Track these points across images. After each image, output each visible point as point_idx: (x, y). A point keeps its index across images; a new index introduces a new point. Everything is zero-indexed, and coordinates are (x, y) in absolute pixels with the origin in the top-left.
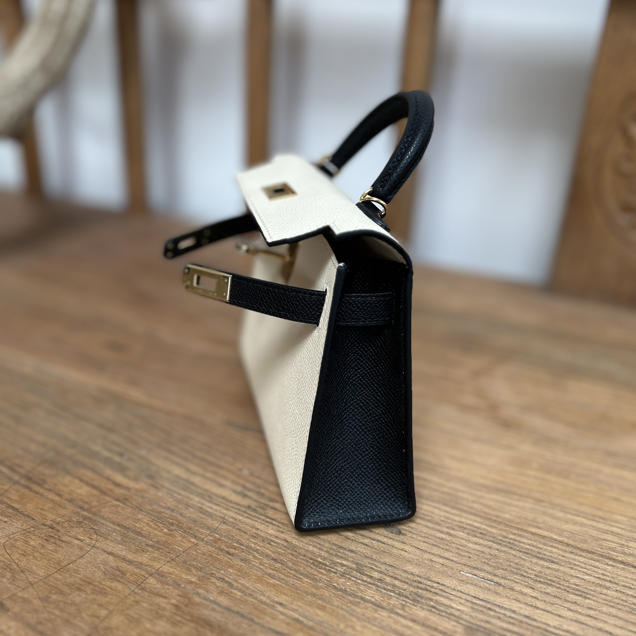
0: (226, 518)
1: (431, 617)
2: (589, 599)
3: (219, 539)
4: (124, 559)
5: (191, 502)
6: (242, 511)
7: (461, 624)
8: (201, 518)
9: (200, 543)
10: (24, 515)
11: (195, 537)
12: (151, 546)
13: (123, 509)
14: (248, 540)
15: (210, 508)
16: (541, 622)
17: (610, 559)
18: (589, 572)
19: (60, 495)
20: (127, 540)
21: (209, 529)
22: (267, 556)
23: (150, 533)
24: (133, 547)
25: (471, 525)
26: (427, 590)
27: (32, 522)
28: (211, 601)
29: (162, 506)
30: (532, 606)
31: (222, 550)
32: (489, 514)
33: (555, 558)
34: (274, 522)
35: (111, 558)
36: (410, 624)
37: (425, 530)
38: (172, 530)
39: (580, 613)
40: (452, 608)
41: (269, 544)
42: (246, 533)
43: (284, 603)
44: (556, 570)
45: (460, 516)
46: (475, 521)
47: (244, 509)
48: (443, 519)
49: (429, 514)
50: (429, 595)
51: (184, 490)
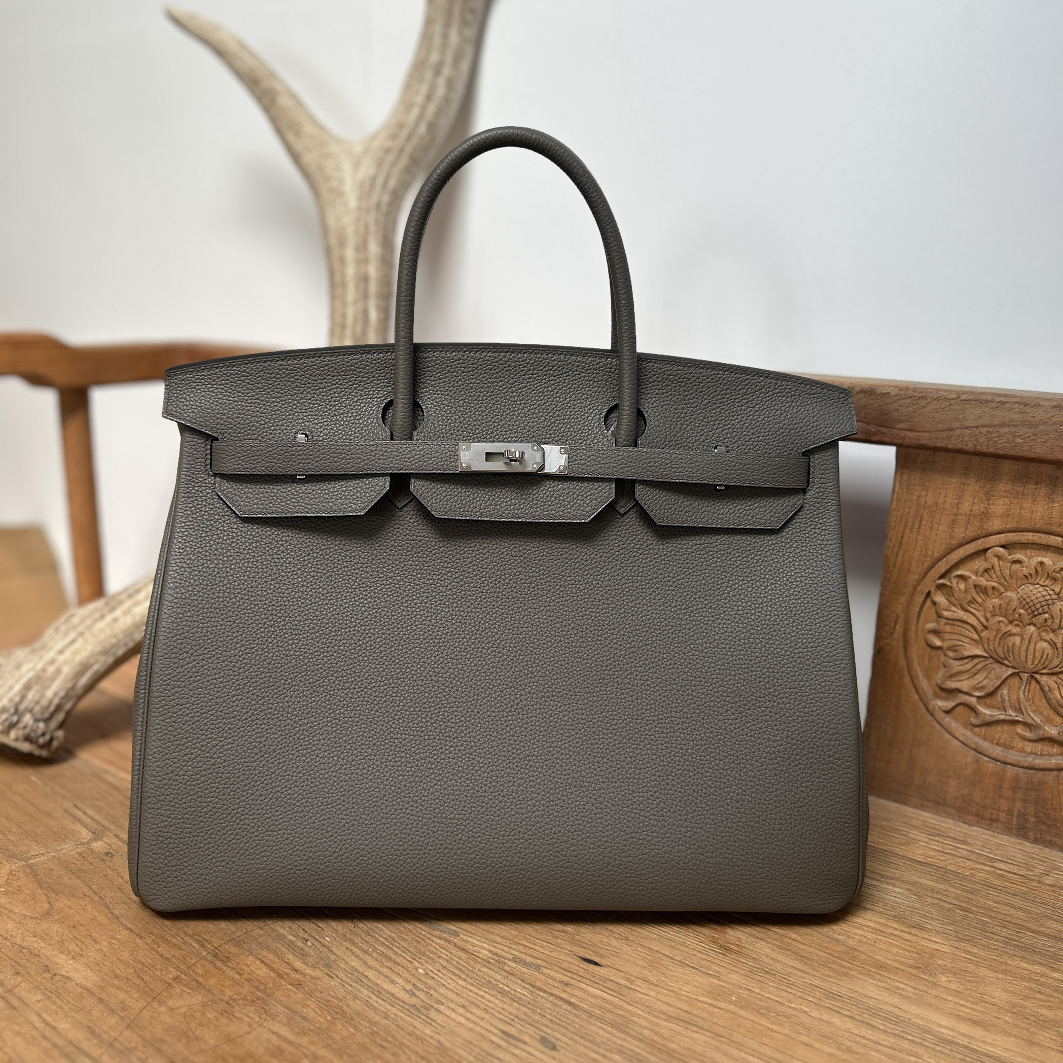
0: (389, 1013)
3: (376, 1032)
4: (285, 1040)
5: (358, 994)
6: (406, 1009)
8: (365, 1010)
9: (358, 1033)
10: (204, 988)
11: (355, 1027)
12: (312, 1031)
13: (295, 993)
14: (403, 1036)
15: (377, 1002)
19: (240, 974)
20: (292, 1022)
21: (369, 1021)
22: (416, 1053)
23: (314, 1018)
24: (296, 1029)
25: (630, 1050)
27: (211, 997)
29: (331, 996)
31: (375, 1042)
32: (657, 1042)
34: (433, 1023)
35: (274, 1038)
37: (581, 1049)
38: (335, 1019)
41: (422, 1042)
42: (402, 1029)
45: (624, 1040)
46: (638, 1047)
47: (408, 1007)
48: (604, 1040)
49: (593, 1034)
51: (357, 982)
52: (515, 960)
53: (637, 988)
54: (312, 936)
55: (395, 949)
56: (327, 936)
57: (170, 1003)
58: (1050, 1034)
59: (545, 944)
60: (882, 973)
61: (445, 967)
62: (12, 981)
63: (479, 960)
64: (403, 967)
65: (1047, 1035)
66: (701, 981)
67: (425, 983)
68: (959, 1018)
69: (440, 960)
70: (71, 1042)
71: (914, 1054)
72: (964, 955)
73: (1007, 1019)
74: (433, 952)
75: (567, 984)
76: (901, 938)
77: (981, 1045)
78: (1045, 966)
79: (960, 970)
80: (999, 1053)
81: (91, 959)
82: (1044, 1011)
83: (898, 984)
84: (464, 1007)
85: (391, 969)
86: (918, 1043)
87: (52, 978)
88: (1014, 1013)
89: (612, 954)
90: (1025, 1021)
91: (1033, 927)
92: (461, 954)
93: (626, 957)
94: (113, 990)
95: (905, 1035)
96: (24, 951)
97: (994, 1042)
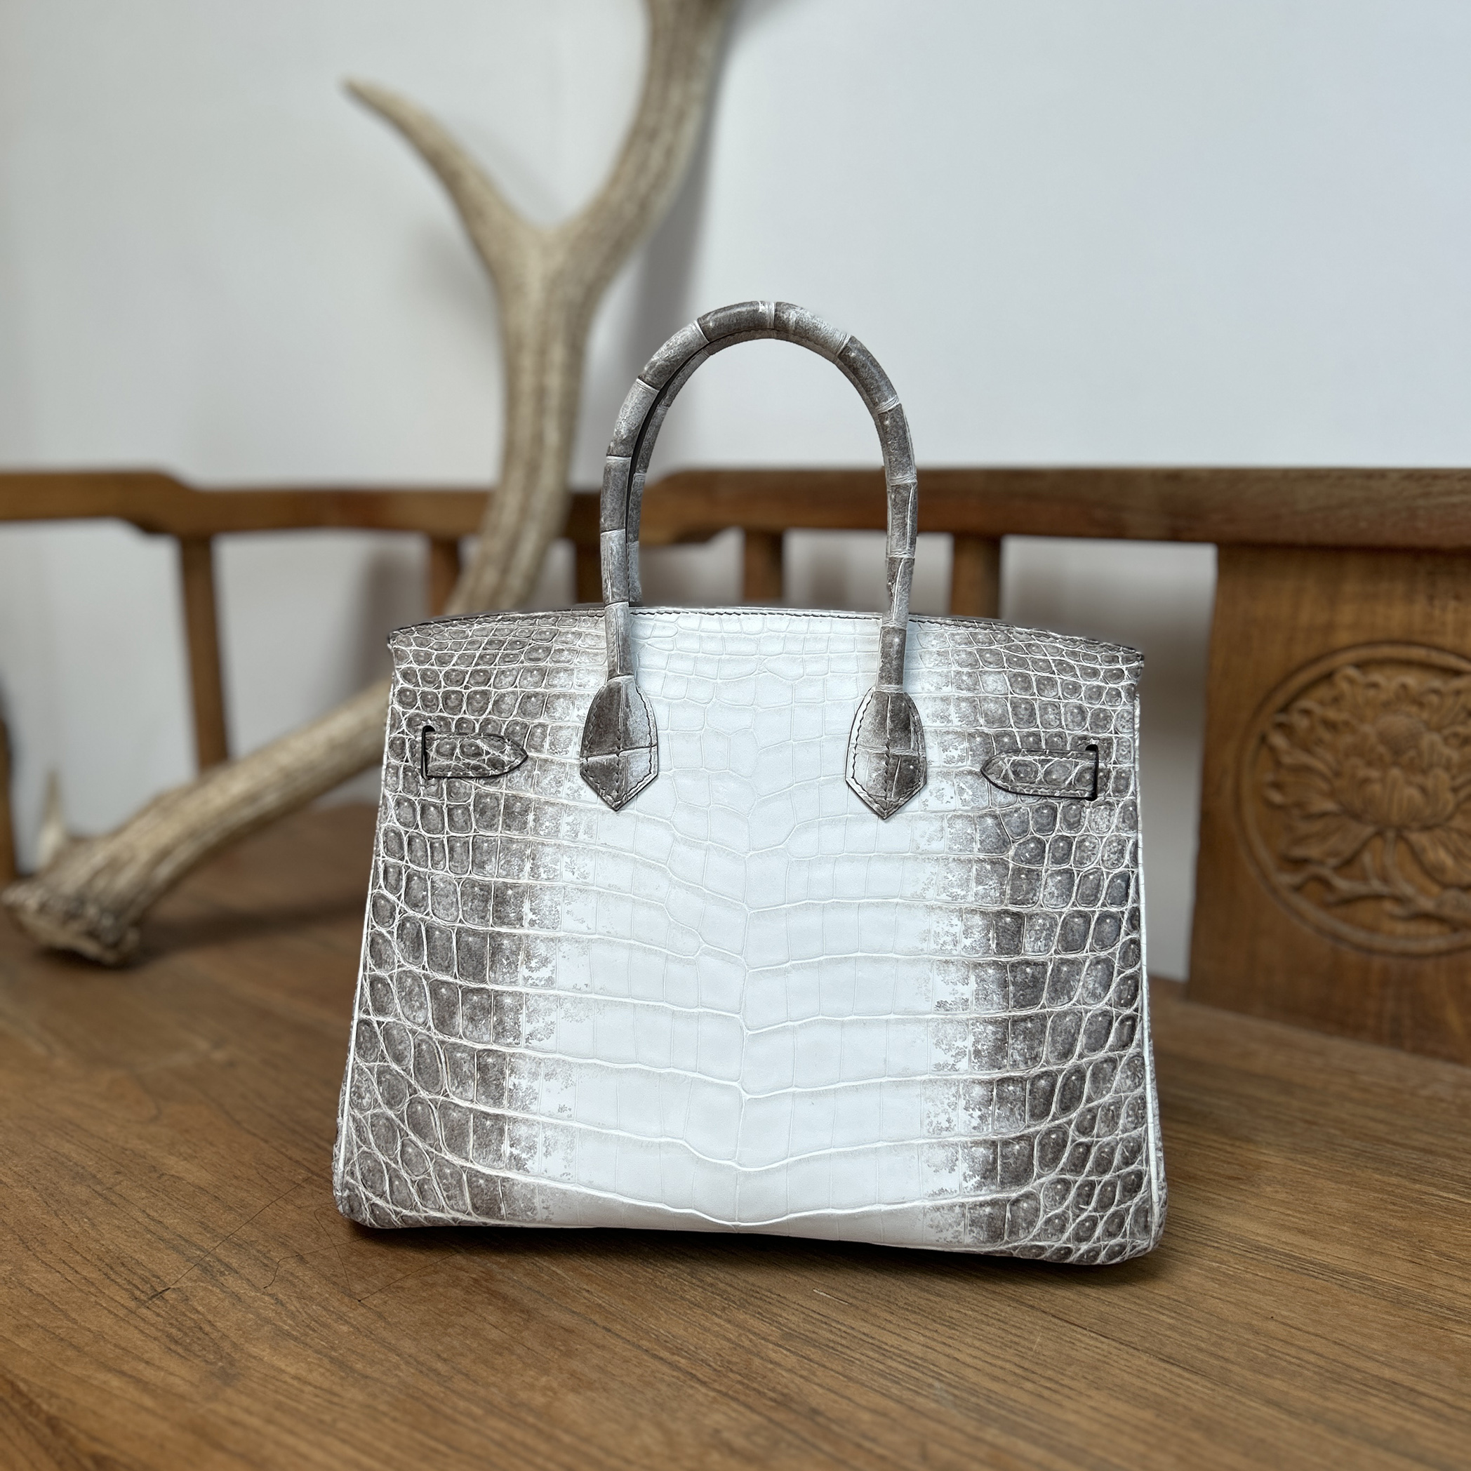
1: (752, 1321)
2: (957, 1330)
7: (782, 1330)
16: (879, 1340)
17: (1017, 1301)
18: (977, 1308)
26: (761, 1299)
28: (514, 1280)
30: (879, 1327)
33: (944, 1292)
36: (723, 1323)
39: (934, 1340)
40: (781, 1316)
43: (593, 1290)
44: (936, 1302)
50: (759, 1303)
57: (298, 1202)
58: (1398, 1243)
60: (1190, 1184)
62: (113, 1180)
65: (1394, 1244)
68: (1283, 1227)
70: (180, 1236)
71: (1217, 1259)
72: (1299, 1167)
73: (1345, 1228)
76: (1220, 1150)
77: (1307, 1253)
78: (1405, 1178)
79: (1291, 1181)
80: (1329, 1260)
81: (206, 1161)
82: (1394, 1221)
83: (1209, 1194)
86: (1224, 1250)
87: (159, 1178)
88: (1355, 1223)
90: (1368, 1230)
91: (1396, 1138)
94: (231, 1190)
95: (1209, 1243)
96: (127, 1152)
97: (1324, 1251)
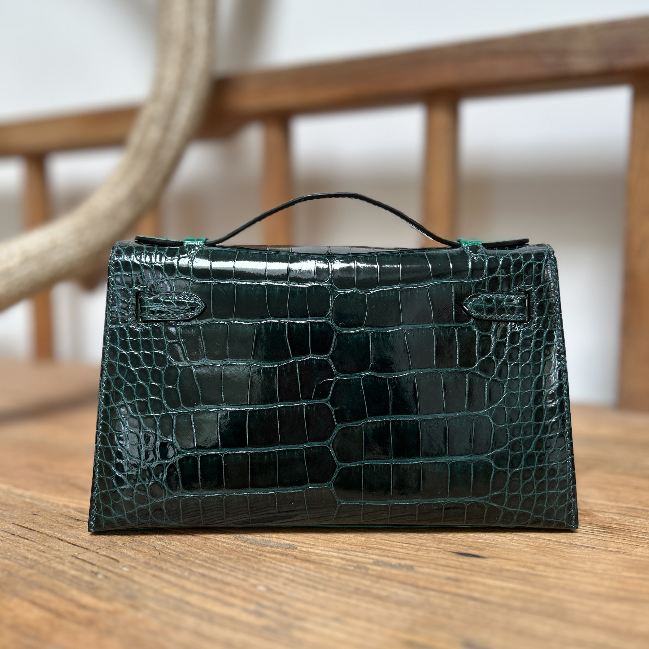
52: (376, 563)
53: (545, 574)
54: (103, 568)
55: (219, 569)
56: (124, 566)
59: (405, 545)
61: (293, 581)
63: (333, 568)
64: (237, 586)
66: (610, 558)
67: (273, 601)
69: (284, 574)
74: (269, 567)
75: (457, 580)
84: (336, 620)
85: (220, 590)
89: (488, 546)
92: (307, 565)
93: (507, 546)
